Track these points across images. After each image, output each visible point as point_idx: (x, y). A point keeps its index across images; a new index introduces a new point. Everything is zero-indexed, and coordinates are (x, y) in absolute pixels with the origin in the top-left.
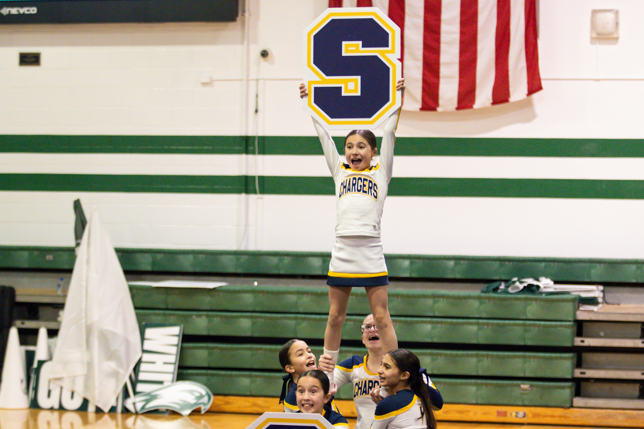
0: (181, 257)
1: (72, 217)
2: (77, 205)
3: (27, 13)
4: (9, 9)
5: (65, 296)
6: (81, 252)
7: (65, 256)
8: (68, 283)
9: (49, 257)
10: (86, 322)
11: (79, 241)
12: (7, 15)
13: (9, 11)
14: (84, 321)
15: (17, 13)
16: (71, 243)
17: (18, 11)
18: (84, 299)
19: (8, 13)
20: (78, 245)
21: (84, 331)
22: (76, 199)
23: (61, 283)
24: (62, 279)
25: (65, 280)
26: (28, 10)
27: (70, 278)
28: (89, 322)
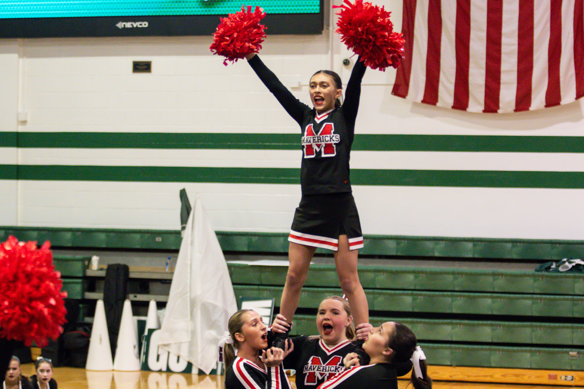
0: (273, 239)
1: (178, 204)
2: (183, 194)
3: (139, 26)
4: (123, 23)
5: (172, 273)
6: (186, 235)
7: (172, 238)
8: (175, 262)
9: (159, 239)
10: (190, 296)
11: (184, 225)
12: (122, 28)
13: (124, 25)
14: (188, 294)
15: (131, 27)
16: (178, 227)
17: (132, 25)
18: (189, 276)
19: (123, 27)
20: (183, 228)
21: (189, 303)
22: (182, 188)
23: (168, 261)
24: (169, 259)
25: (172, 259)
26: (141, 25)
27: (177, 257)
28: (193, 296)
